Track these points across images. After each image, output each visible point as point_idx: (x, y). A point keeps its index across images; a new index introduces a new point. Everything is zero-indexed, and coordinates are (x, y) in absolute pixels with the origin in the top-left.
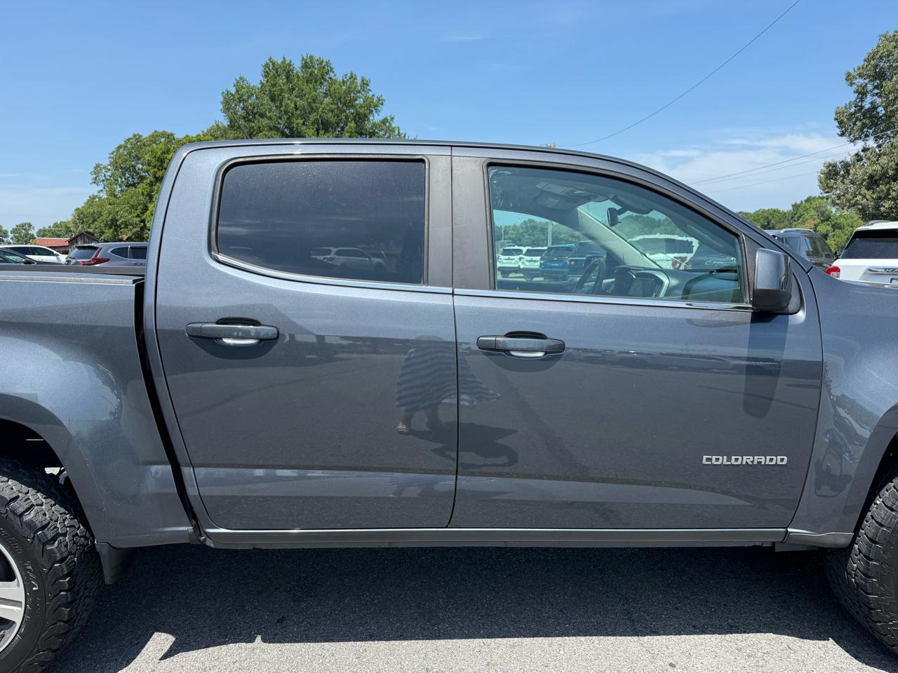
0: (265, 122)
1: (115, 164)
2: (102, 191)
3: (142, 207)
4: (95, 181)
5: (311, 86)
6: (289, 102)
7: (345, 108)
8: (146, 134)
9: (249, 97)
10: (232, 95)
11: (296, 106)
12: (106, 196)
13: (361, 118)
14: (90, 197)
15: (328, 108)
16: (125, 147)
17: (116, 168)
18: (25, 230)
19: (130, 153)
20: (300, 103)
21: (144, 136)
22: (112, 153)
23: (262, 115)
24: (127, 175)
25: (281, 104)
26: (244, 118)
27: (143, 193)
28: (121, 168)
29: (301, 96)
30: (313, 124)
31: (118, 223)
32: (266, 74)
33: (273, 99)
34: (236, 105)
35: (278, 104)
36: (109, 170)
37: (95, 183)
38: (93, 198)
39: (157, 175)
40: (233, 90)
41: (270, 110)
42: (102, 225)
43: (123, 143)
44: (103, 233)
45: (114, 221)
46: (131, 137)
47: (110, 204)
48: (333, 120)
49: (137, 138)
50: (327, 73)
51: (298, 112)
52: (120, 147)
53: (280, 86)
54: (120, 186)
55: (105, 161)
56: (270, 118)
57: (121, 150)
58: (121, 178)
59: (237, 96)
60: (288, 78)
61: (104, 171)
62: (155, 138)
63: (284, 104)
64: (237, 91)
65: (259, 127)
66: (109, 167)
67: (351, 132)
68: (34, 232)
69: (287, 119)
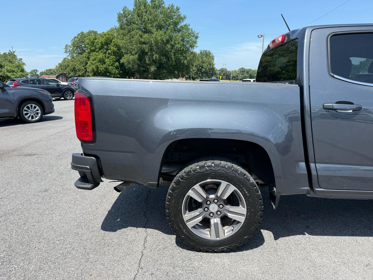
0: (135, 26)
1: (73, 45)
2: (68, 56)
3: (85, 62)
4: (66, 52)
5: (155, 10)
6: (145, 17)
7: (169, 19)
8: (86, 31)
9: (129, 15)
10: (122, 14)
11: (148, 18)
12: (70, 58)
13: (176, 24)
14: (64, 58)
15: (162, 19)
16: (78, 37)
17: (74, 47)
18: (35, 72)
19: (80, 40)
20: (150, 17)
21: (85, 32)
22: (72, 40)
23: (134, 23)
24: (78, 49)
25: (142, 18)
26: (126, 24)
27: (86, 57)
28: (76, 46)
29: (151, 14)
30: (155, 26)
31: (76, 69)
32: (136, 5)
33: (138, 16)
34: (123, 19)
35: (141, 18)
36: (71, 47)
37: (65, 52)
38: (65, 59)
39: (91, 49)
40: (122, 12)
41: (137, 21)
42: (69, 70)
43: (76, 36)
44: (69, 73)
45: (74, 68)
46: (80, 33)
47: (72, 61)
48: (164, 25)
49: (82, 33)
50: (161, 4)
51: (149, 21)
52: (75, 37)
53: (142, 10)
54: (76, 54)
55: (70, 44)
56: (137, 24)
57: (76, 39)
58: (76, 51)
59: (124, 15)
60: (145, 6)
61: (69, 48)
62: (90, 33)
63: (143, 18)
64: (124, 13)
65: (133, 28)
66: (71, 46)
67: (171, 30)
68: (38, 73)
69: (145, 24)
